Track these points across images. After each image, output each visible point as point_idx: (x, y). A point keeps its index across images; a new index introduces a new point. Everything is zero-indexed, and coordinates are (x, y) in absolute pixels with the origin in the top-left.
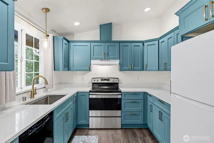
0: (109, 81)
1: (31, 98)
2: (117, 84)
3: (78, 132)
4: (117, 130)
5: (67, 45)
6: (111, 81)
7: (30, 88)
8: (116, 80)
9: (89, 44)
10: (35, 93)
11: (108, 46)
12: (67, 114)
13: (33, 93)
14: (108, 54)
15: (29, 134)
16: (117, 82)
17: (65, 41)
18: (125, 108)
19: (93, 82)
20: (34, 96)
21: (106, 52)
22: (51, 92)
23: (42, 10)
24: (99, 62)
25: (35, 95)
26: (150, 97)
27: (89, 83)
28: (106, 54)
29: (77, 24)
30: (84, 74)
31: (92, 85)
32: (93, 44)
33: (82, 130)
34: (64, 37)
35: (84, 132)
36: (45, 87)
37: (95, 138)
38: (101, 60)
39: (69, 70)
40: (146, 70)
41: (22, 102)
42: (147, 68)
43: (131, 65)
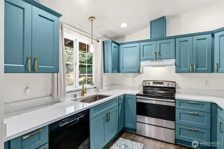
0: (163, 84)
1: (82, 96)
2: (174, 88)
3: (124, 135)
4: (169, 145)
5: (117, 48)
6: (165, 85)
7: (81, 87)
8: (171, 83)
9: (138, 44)
10: (85, 92)
11: (160, 44)
12: (108, 115)
13: (83, 92)
14: (160, 53)
15: (60, 126)
16: (174, 86)
17: (113, 44)
18: (180, 120)
19: (144, 85)
20: (83, 95)
21: (158, 51)
22: (102, 92)
23: (89, 19)
24: (149, 63)
25: (85, 94)
26: (221, 111)
27: (140, 86)
28: (158, 53)
29: (124, 25)
30: (135, 77)
31: (143, 88)
32: (142, 44)
33: (128, 133)
34: (112, 41)
35: (131, 136)
36: (96, 88)
37: (139, 146)
38: (151, 61)
39: (119, 72)
40: (217, 71)
41: (73, 98)
42: (220, 69)
43: (192, 65)
